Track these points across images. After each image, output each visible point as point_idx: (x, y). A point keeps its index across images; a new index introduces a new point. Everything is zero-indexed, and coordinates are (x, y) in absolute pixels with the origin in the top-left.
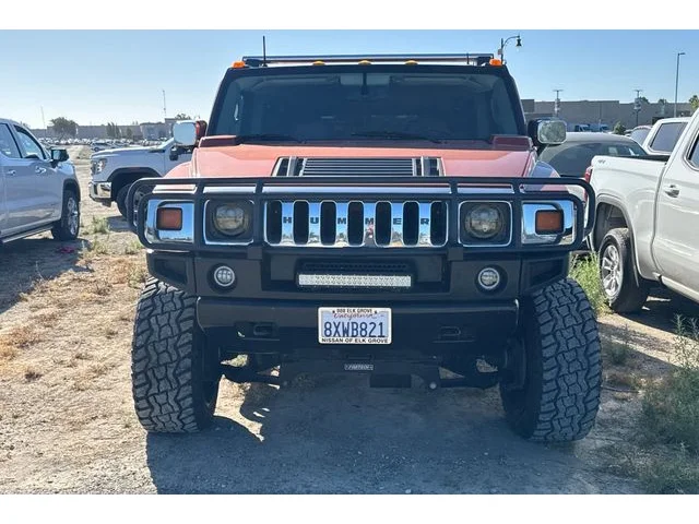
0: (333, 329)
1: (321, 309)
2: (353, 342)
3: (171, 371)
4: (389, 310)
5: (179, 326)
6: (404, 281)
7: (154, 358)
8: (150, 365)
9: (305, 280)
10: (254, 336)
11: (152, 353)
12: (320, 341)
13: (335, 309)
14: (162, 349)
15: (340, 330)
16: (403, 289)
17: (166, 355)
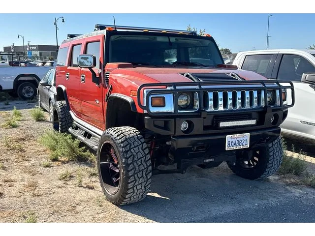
0: (231, 144)
1: (227, 136)
2: (237, 148)
3: (144, 173)
4: (249, 134)
5: (144, 152)
6: (253, 122)
7: (137, 168)
8: (136, 172)
9: (223, 124)
10: (199, 151)
11: (136, 165)
12: (226, 149)
13: (232, 135)
14: (140, 163)
15: (233, 144)
16: (253, 125)
17: (142, 166)
